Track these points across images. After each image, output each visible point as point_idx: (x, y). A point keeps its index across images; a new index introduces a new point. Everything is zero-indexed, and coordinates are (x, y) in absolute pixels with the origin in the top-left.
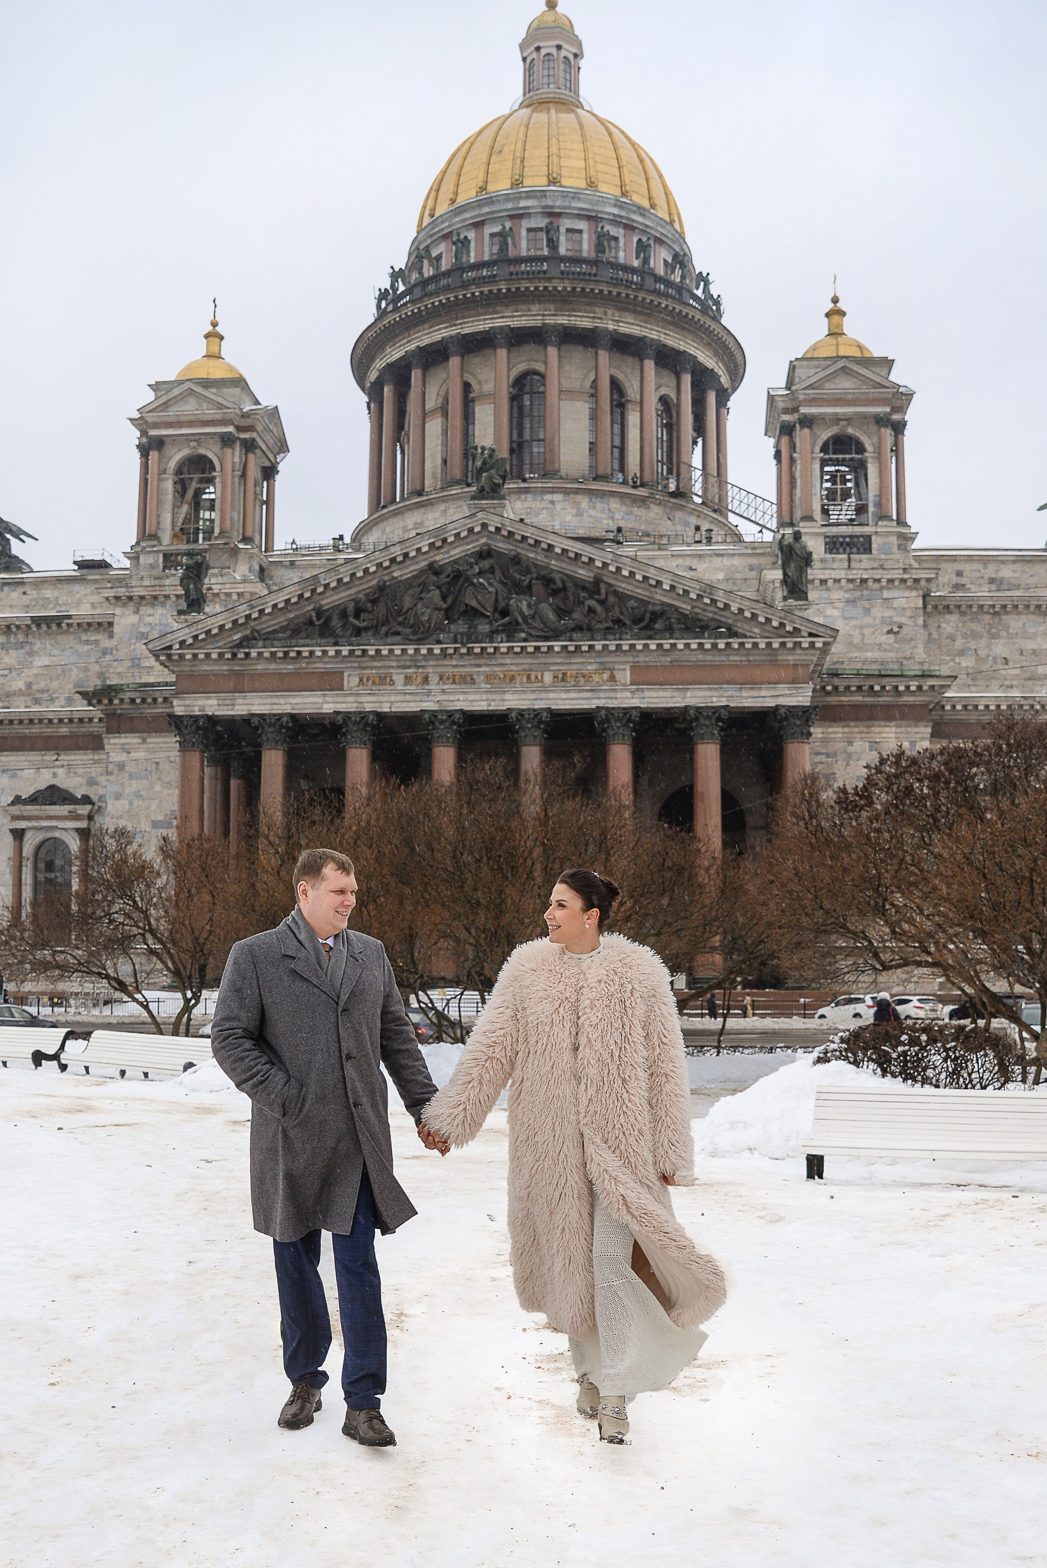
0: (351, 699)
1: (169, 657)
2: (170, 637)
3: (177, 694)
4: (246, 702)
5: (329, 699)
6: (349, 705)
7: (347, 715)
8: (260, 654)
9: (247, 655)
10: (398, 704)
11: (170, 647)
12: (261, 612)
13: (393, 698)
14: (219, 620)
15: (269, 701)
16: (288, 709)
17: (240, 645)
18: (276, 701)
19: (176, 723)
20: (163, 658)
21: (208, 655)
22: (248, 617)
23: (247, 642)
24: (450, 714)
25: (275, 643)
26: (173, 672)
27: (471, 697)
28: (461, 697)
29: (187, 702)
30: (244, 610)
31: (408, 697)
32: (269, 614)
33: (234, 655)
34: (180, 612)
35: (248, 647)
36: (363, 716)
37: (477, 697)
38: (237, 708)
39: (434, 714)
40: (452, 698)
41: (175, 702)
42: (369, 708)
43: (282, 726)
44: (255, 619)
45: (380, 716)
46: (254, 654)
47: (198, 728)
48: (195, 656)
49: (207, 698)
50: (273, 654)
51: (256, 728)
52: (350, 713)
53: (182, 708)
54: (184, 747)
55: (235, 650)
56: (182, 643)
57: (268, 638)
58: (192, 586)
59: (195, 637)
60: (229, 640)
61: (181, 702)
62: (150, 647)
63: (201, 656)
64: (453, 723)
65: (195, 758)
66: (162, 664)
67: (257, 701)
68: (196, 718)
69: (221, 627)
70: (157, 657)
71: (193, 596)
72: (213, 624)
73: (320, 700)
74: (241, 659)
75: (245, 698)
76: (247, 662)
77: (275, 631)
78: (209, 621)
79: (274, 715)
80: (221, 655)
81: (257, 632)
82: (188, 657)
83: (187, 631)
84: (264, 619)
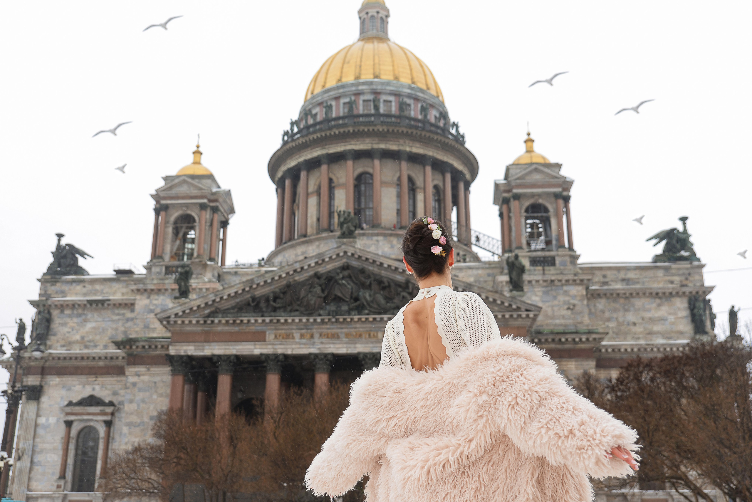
0: (270, 347)
1: (168, 322)
2: (170, 311)
3: (171, 343)
4: (211, 347)
5: (257, 346)
6: (269, 350)
7: (267, 356)
8: (220, 321)
9: (213, 322)
10: (296, 350)
11: (169, 317)
12: (221, 298)
13: (294, 346)
14: (198, 302)
15: (224, 347)
16: (234, 352)
17: (209, 316)
18: (227, 347)
19: (171, 360)
20: (165, 323)
21: (190, 322)
22: (214, 301)
23: (212, 314)
24: (326, 355)
25: (229, 315)
26: (170, 331)
27: (337, 346)
28: (332, 346)
29: (177, 348)
30: (212, 297)
31: (302, 346)
32: (226, 299)
33: (205, 322)
34: (176, 298)
35: (214, 317)
36: (276, 356)
37: (341, 346)
38: (206, 351)
39: (316, 356)
40: (327, 346)
41: (170, 348)
42: (280, 351)
43: (230, 362)
44: (218, 302)
45: (286, 356)
46: (216, 321)
47: (183, 362)
48: (183, 322)
49: (189, 346)
50: (227, 322)
51: (216, 362)
52: (269, 354)
53: (174, 351)
54: (174, 373)
55: (206, 319)
56: (176, 315)
57: (225, 312)
58: (183, 284)
59: (184, 312)
60: (202, 313)
61: (173, 348)
62: (158, 316)
63: (187, 322)
64: (327, 360)
65: (180, 379)
66: (164, 326)
67: (217, 347)
68: (181, 357)
69: (199, 307)
70: (161, 322)
71: (183, 289)
72: (194, 304)
73: (252, 347)
74: (209, 324)
75: (210, 346)
76: (212, 325)
77: (228, 309)
78: (193, 303)
79: (226, 355)
80: (198, 322)
81: (219, 309)
82: (179, 322)
83: (179, 308)
84: (223, 302)
